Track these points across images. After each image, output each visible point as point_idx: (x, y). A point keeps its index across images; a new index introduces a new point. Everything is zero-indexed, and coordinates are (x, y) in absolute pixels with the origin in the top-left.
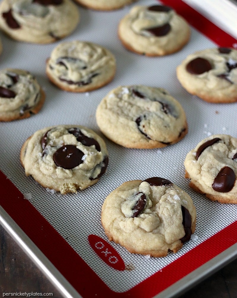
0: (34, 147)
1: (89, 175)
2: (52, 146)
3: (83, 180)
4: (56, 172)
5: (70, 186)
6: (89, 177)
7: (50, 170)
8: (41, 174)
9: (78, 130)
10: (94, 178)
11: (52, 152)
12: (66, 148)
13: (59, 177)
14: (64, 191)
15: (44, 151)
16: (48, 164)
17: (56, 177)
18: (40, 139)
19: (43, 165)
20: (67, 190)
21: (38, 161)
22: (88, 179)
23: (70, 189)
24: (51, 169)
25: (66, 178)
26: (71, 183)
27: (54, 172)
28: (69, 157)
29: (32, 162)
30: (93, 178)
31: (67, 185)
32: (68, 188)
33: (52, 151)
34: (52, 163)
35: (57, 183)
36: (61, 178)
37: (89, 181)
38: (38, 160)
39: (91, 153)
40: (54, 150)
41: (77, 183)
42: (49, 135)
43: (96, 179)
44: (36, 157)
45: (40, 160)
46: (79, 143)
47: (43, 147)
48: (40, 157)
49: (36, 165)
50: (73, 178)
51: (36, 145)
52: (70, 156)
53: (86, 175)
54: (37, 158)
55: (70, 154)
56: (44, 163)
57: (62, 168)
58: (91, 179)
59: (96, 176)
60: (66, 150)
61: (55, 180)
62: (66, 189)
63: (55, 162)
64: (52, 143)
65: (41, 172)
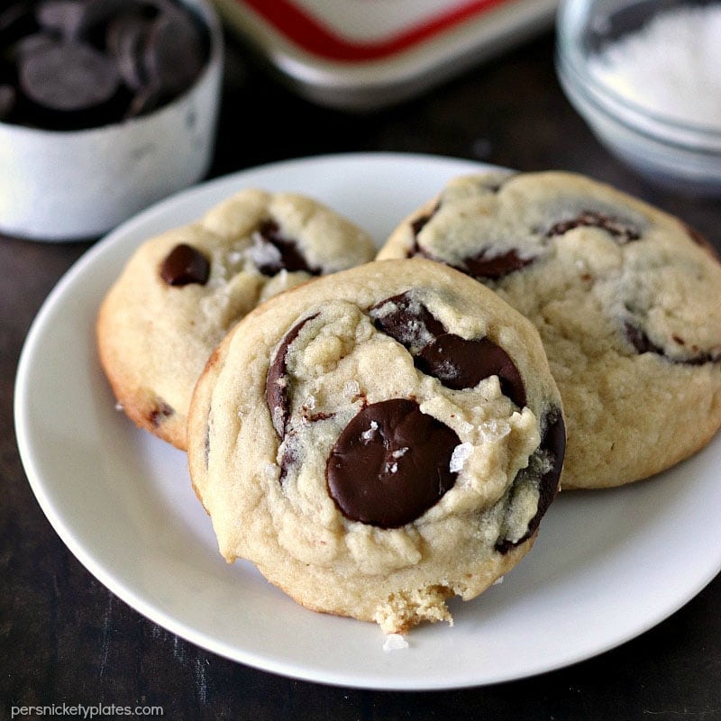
0: (238, 426)
1: (491, 533)
2: (314, 419)
3: (468, 562)
4: (348, 551)
5: (419, 601)
6: (492, 543)
7: (325, 548)
8: (287, 563)
9: (415, 308)
10: (515, 541)
11: (318, 453)
12: (374, 425)
13: (365, 570)
14: (394, 622)
15: (282, 448)
16: (309, 518)
17: (352, 570)
18: (257, 381)
19: (288, 521)
20: (409, 614)
21: (263, 500)
22: (490, 551)
23: (420, 612)
24: (324, 543)
25: (397, 570)
26: (421, 587)
27: (342, 554)
28: (394, 469)
29: (240, 508)
30: (510, 543)
31: (404, 596)
32: (412, 606)
33: (317, 444)
34: (327, 511)
35: (358, 595)
36: (373, 572)
37: (497, 559)
38: (263, 495)
39: (487, 430)
40: (327, 436)
41: (445, 583)
42: (295, 363)
43: (521, 541)
44: (255, 479)
45: (272, 497)
46: (429, 381)
47: (279, 424)
48: (270, 482)
49: (258, 524)
50: (425, 567)
51: (245, 413)
52: (399, 460)
53: (477, 535)
54: (260, 488)
55: (397, 454)
56: (292, 511)
57: (370, 527)
58: (503, 546)
59: (520, 530)
60: (377, 433)
61: (351, 585)
62: (402, 614)
63: (337, 506)
64: (312, 400)
65: (286, 551)
